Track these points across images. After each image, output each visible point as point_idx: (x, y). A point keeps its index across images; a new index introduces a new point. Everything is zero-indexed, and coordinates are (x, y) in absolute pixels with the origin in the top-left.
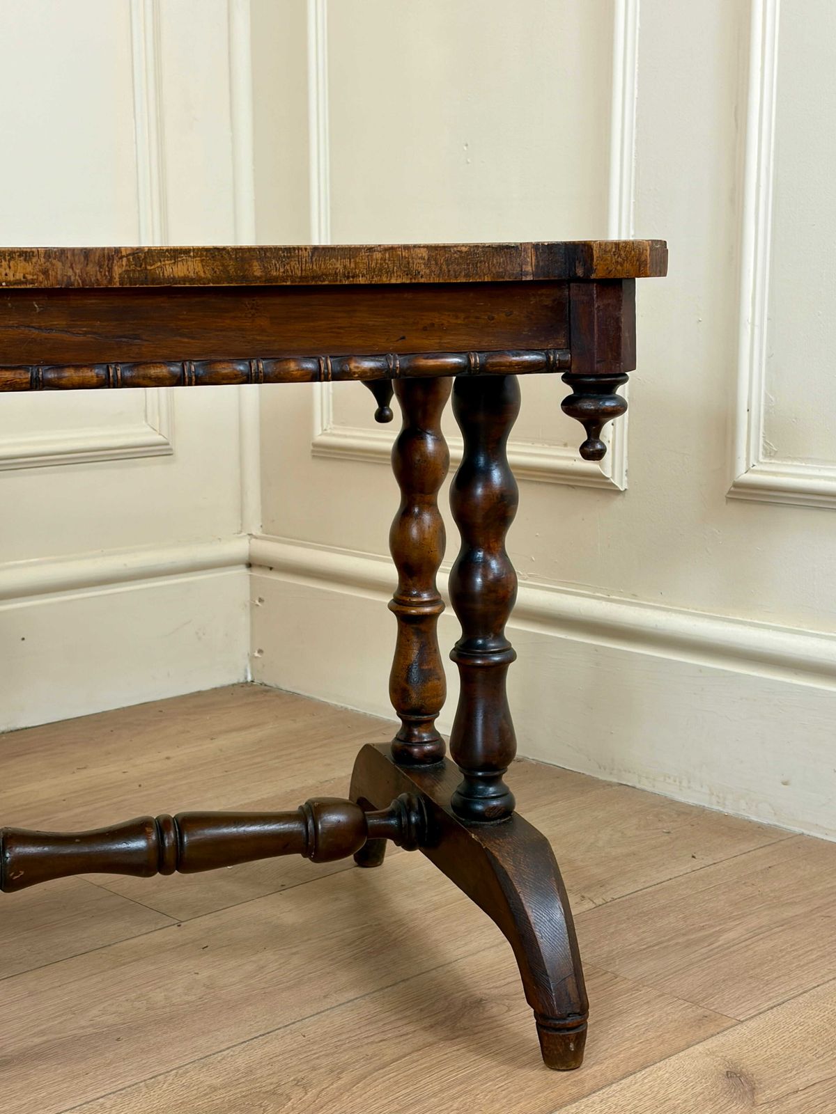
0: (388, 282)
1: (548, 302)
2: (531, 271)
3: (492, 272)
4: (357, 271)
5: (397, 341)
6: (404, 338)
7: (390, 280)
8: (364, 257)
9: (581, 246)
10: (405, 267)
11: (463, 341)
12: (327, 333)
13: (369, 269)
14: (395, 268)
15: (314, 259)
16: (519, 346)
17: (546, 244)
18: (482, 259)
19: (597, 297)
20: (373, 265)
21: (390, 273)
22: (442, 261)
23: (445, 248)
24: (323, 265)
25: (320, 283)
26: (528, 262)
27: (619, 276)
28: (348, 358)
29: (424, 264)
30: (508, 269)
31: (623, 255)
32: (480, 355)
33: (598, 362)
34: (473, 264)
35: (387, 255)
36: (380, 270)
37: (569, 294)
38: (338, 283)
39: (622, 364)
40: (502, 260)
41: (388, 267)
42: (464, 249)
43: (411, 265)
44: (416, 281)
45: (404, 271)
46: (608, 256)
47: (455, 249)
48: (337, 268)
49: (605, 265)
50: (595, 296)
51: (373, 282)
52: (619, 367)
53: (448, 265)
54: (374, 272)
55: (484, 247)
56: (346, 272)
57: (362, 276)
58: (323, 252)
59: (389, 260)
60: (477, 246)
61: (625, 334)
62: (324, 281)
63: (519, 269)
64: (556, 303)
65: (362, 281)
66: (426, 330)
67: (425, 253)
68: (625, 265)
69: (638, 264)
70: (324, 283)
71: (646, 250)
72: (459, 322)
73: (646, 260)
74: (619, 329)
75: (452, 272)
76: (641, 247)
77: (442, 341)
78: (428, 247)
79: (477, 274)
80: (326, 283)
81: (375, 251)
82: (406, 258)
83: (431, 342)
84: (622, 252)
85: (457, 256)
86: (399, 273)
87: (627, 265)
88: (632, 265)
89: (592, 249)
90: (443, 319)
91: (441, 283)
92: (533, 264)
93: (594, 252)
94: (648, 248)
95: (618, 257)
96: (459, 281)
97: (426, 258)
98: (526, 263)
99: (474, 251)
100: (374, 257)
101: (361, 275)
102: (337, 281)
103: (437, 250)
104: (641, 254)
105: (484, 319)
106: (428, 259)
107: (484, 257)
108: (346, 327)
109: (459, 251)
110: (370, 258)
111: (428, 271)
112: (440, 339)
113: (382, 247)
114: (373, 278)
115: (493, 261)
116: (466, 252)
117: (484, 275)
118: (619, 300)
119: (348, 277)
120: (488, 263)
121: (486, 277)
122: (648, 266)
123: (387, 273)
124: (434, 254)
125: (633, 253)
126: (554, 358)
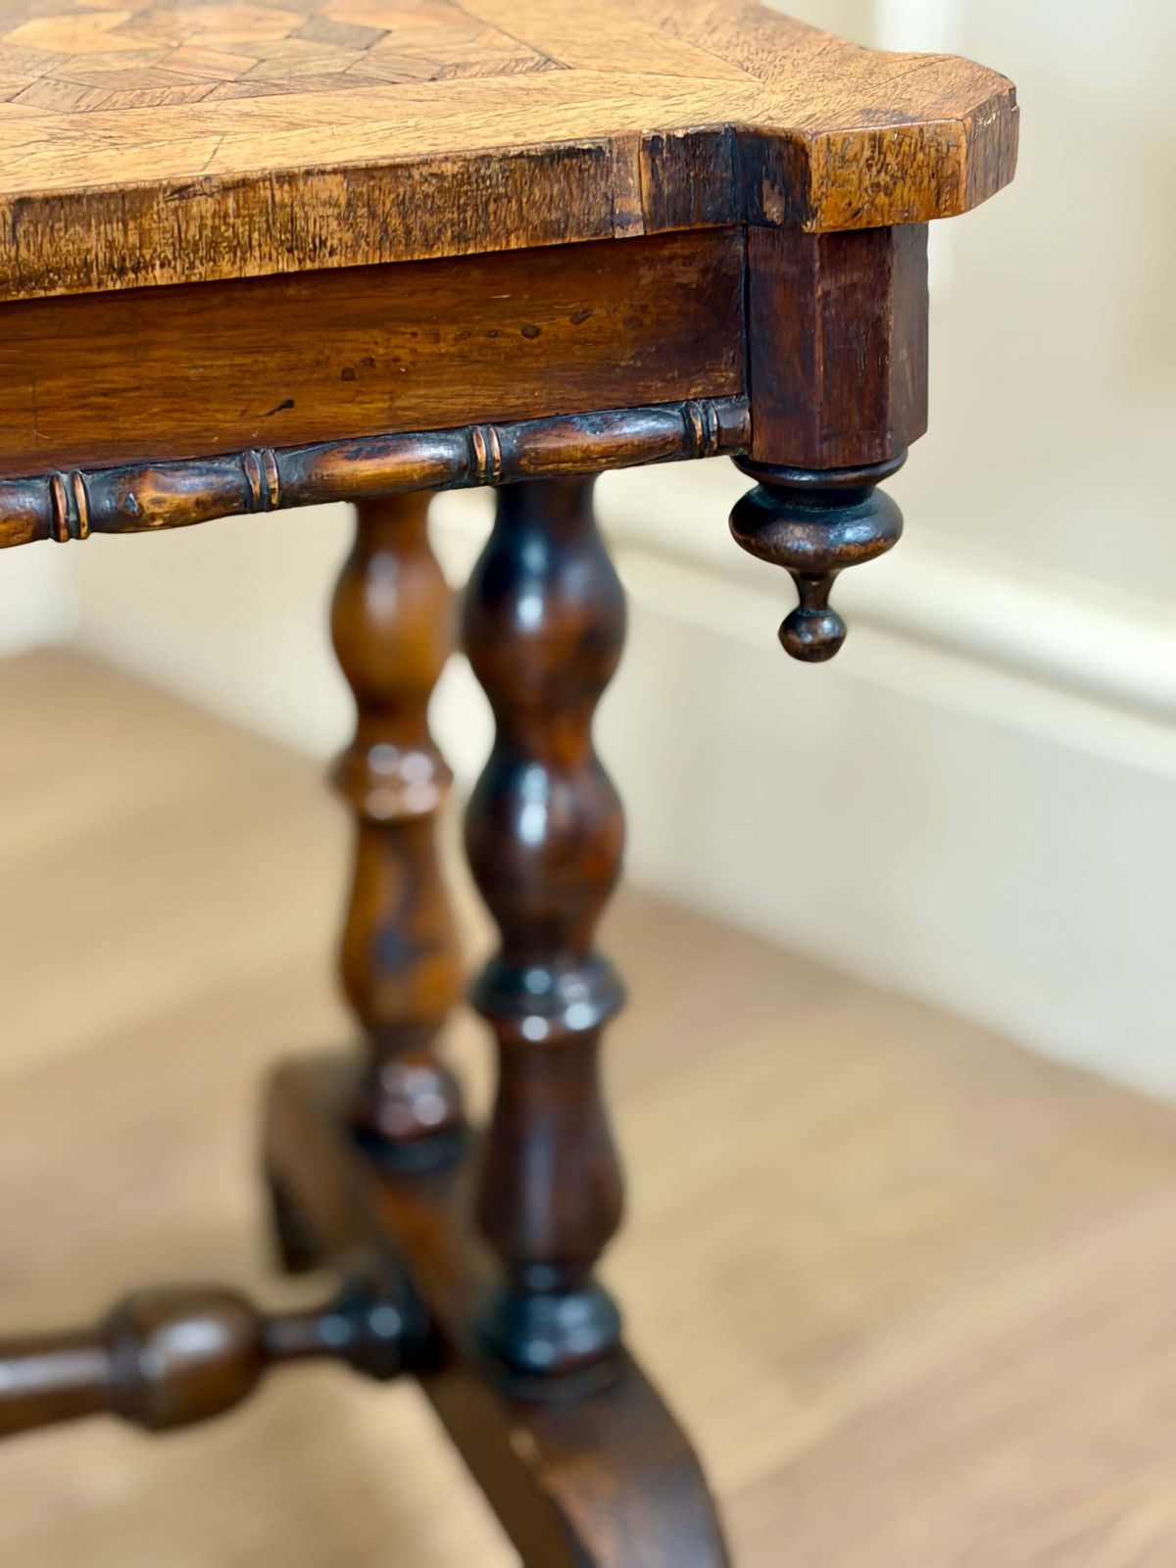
0: (235, 275)
1: (690, 276)
2: (639, 212)
3: (529, 223)
4: (147, 252)
5: (271, 413)
6: (289, 404)
7: (241, 269)
8: (163, 216)
9: (777, 145)
10: (284, 230)
11: (454, 398)
12: (72, 409)
13: (180, 244)
14: (256, 235)
15: (20, 231)
16: (607, 399)
17: (680, 134)
18: (502, 190)
19: (822, 267)
20: (193, 231)
21: (241, 249)
22: (388, 205)
23: (395, 170)
24: (47, 247)
25: (42, 293)
26: (628, 189)
27: (878, 221)
28: (136, 472)
29: (338, 217)
30: (575, 210)
31: (893, 166)
32: (501, 430)
33: (824, 439)
34: (476, 208)
35: (231, 203)
36: (213, 244)
37: (746, 254)
38: (94, 289)
39: (889, 436)
40: (556, 188)
41: (235, 235)
42: (449, 169)
43: (300, 223)
44: (316, 265)
45: (282, 242)
46: (852, 173)
47: (425, 170)
48: (88, 251)
49: (843, 196)
50: (817, 265)
51: (194, 279)
52: (882, 445)
53: (404, 216)
54: (196, 252)
55: (505, 158)
56: (115, 258)
57: (162, 266)
58: (47, 208)
59: (237, 216)
60: (485, 158)
61: (899, 355)
62: (53, 285)
63: (604, 209)
64: (710, 276)
65: (160, 277)
66: (353, 378)
67: (336, 189)
68: (898, 191)
69: (934, 183)
70: (52, 293)
71: (958, 147)
72: (443, 348)
73: (955, 174)
74: (881, 347)
75: (417, 233)
76: (942, 140)
77: (400, 403)
78: (344, 172)
79: (488, 231)
80: (59, 291)
81: (195, 195)
82: (283, 206)
83: (368, 408)
84: (890, 159)
85: (431, 190)
86: (266, 249)
87: (903, 192)
88: (919, 190)
89: (807, 156)
90: (397, 347)
91: (386, 264)
92: (645, 194)
93: (813, 164)
94: (963, 138)
95: (879, 172)
96: (438, 255)
97: (343, 201)
98: (626, 192)
99: (478, 171)
100: (195, 210)
101: (158, 263)
102: (90, 284)
103: (373, 178)
104: (942, 159)
105: (509, 336)
106: (349, 204)
107: (506, 185)
108: (125, 390)
109: (433, 175)
110: (183, 214)
111: (348, 237)
112: (391, 399)
113: (215, 183)
114: (192, 266)
115: (531, 193)
116: (454, 176)
117: (508, 233)
118: (883, 275)
119: (122, 272)
120: (519, 202)
121: (513, 237)
122: (963, 187)
123: (233, 250)
124: (364, 190)
125: (920, 156)
126: (706, 425)
